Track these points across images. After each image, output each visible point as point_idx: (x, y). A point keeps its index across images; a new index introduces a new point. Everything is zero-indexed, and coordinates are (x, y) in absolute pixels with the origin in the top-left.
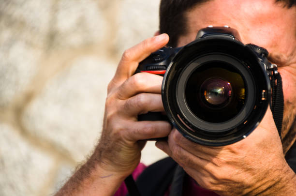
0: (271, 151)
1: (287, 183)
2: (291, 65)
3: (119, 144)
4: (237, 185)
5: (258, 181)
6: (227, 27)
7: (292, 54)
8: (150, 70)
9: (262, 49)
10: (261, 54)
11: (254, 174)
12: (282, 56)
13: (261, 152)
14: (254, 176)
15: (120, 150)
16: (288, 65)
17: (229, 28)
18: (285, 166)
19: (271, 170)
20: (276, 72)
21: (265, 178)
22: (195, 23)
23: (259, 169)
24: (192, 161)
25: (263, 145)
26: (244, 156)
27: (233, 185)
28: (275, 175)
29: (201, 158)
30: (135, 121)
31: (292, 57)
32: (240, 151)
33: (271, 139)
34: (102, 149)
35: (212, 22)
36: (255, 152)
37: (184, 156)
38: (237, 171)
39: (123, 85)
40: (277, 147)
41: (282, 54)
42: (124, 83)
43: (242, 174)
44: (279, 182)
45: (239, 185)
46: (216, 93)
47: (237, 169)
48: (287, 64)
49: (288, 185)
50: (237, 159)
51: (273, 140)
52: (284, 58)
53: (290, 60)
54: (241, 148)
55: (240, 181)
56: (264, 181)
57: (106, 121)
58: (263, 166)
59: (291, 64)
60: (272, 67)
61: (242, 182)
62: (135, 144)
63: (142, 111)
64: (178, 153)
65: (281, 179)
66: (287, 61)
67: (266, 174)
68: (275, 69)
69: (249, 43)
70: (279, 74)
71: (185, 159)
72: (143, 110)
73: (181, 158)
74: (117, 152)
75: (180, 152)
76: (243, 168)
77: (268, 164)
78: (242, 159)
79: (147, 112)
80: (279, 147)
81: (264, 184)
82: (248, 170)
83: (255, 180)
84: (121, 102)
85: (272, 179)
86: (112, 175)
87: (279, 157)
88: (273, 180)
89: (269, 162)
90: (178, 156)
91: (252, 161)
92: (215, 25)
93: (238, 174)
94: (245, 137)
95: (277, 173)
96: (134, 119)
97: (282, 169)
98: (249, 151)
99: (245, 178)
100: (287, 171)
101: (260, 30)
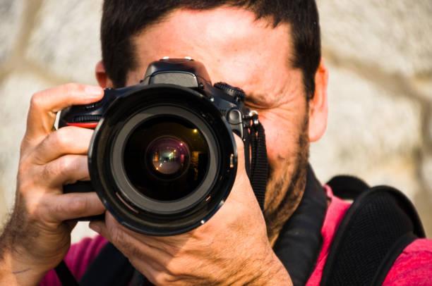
0: (249, 233)
1: (270, 279)
2: (282, 106)
3: (36, 227)
4: (201, 281)
5: (231, 276)
6: (190, 58)
7: (281, 92)
8: (79, 122)
9: (236, 89)
10: (235, 98)
11: (224, 267)
12: (267, 95)
13: (235, 235)
14: (225, 269)
15: (37, 235)
16: (277, 107)
17: (192, 60)
18: (268, 254)
19: (249, 259)
20: (256, 122)
21: (240, 271)
22: (146, 52)
23: (233, 259)
24: (139, 250)
25: (237, 226)
26: (210, 243)
27: (196, 281)
28: (254, 267)
29: (150, 246)
30: (58, 194)
31: (282, 95)
32: (205, 235)
33: (249, 216)
34: (15, 232)
35: (168, 52)
36: (226, 236)
37: (127, 244)
38: (201, 263)
39: (41, 145)
40: (258, 227)
41: (267, 92)
42: (43, 142)
43: (208, 266)
44: (258, 277)
45: (205, 281)
46: (167, 159)
47: (200, 260)
48: (274, 105)
49: (271, 281)
50: (201, 246)
51: (252, 217)
52: (270, 97)
53: (278, 100)
54: (206, 231)
55: (205, 276)
56: (239, 275)
57: (19, 194)
58: (238, 254)
59: (281, 104)
60: (251, 114)
61: (209, 278)
62: (59, 226)
63: (68, 180)
64: (118, 238)
65: (262, 273)
66: (275, 101)
67: (242, 265)
68: (255, 117)
69: (219, 81)
70: (260, 124)
71: (129, 247)
72: (70, 179)
73: (124, 246)
74: (34, 238)
75: (122, 237)
76: (210, 259)
77: (244, 252)
78: (207, 246)
79: (74, 182)
80: (261, 227)
81: (238, 280)
82: (217, 261)
83: (226, 274)
84: (39, 169)
85: (249, 272)
86: (29, 269)
87: (261, 241)
88: (251, 274)
89: (246, 249)
90: (119, 242)
91: (222, 249)
92: (173, 57)
93: (202, 266)
94: (203, 222)
95: (257, 265)
96: (57, 191)
97: (264, 259)
98: (217, 235)
99: (212, 272)
100: (271, 261)
101: (235, 61)
